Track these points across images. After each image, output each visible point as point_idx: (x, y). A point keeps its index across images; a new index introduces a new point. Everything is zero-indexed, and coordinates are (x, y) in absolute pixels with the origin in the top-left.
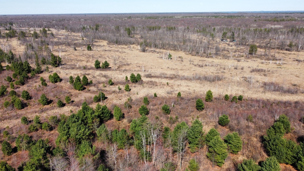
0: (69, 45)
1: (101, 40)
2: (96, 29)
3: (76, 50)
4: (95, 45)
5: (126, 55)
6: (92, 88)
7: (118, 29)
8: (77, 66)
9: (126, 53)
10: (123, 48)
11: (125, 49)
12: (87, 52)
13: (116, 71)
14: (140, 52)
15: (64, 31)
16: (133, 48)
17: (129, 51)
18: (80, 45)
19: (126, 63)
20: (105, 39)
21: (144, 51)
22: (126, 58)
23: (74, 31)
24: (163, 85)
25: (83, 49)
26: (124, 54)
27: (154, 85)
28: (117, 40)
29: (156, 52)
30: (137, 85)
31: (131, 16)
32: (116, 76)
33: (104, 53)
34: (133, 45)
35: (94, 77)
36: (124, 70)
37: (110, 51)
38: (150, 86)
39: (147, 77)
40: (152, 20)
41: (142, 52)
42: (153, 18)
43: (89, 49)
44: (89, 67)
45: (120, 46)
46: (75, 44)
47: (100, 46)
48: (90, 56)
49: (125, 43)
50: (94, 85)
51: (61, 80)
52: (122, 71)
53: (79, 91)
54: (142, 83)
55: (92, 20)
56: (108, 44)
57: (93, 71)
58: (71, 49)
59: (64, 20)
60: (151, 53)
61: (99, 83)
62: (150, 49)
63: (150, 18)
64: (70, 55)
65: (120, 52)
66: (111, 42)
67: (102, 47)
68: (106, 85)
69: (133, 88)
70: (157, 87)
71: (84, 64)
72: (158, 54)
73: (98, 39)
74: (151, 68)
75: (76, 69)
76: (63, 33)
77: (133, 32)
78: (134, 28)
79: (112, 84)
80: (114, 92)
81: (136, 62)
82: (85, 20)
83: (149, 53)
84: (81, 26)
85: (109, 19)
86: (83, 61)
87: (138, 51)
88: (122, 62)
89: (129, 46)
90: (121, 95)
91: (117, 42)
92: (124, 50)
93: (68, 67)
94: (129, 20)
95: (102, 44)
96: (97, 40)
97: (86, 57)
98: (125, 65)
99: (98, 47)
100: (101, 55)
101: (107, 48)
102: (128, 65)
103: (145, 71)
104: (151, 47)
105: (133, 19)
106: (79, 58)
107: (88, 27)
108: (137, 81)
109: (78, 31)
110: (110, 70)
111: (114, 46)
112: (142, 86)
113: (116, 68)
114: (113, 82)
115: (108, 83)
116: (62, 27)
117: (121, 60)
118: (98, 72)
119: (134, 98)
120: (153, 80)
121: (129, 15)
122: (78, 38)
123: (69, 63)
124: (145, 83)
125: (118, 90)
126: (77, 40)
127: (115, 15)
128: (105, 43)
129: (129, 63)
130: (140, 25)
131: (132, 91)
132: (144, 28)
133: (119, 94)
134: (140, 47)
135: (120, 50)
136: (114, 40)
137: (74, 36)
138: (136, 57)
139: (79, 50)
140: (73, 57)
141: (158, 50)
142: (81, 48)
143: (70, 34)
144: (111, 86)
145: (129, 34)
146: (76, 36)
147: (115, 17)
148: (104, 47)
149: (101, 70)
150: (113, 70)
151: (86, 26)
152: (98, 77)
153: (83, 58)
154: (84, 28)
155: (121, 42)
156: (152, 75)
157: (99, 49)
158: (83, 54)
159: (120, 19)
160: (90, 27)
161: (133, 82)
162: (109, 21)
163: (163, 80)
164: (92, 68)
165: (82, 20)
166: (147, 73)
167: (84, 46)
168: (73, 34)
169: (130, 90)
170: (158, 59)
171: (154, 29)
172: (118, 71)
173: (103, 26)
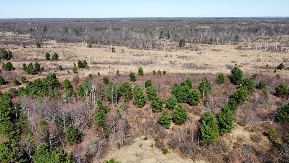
0: (18, 44)
1: (50, 40)
2: (45, 30)
3: (25, 47)
4: (44, 43)
5: (75, 50)
6: (44, 73)
7: (66, 30)
8: (28, 59)
9: (74, 49)
10: (72, 45)
11: (74, 46)
12: (36, 48)
13: (65, 61)
14: (87, 47)
15: (11, 33)
16: (81, 45)
17: (77, 47)
18: (29, 44)
19: (74, 56)
20: (54, 39)
21: (91, 46)
22: (74, 52)
23: (21, 33)
24: (105, 68)
25: (32, 47)
26: (72, 49)
27: (98, 68)
28: (65, 39)
29: (101, 47)
30: (84, 69)
31: (79, 20)
32: (65, 64)
33: (54, 49)
34: (81, 43)
35: (45, 66)
36: (72, 60)
37: (59, 47)
38: (95, 69)
39: (92, 64)
40: (99, 23)
41: (89, 47)
42: (100, 22)
43: (39, 47)
44: (40, 59)
45: (68, 44)
46: (24, 43)
47: (49, 44)
48: (40, 51)
49: (73, 41)
50: (46, 71)
51: (14, 69)
52: (71, 61)
53: (32, 75)
54: (88, 68)
55: (39, 23)
56: (57, 42)
57: (44, 62)
58: (21, 47)
59: (9, 23)
60: (97, 48)
61: (50, 69)
62: (96, 45)
63: (97, 21)
64: (20, 52)
65: (69, 48)
66: (59, 41)
67: (52, 45)
68: (56, 70)
69: (81, 71)
70: (100, 70)
71: (35, 57)
72: (104, 49)
73: (47, 39)
74: (97, 58)
75: (28, 61)
76: (10, 35)
77: (80, 33)
78: (82, 29)
79: (62, 69)
80: (64, 74)
81: (83, 55)
82: (32, 23)
83: (96, 48)
84: (29, 28)
85: (57, 22)
86: (34, 55)
87: (85, 47)
88: (70, 55)
89: (77, 44)
90: (70, 76)
91: (66, 41)
92: (72, 47)
93: (19, 60)
94: (77, 23)
95: (51, 42)
96: (45, 40)
97: (36, 53)
98: (73, 57)
99: (47, 45)
100: (50, 50)
101: (56, 46)
102: (76, 57)
103: (91, 60)
104: (97, 44)
105: (81, 22)
106: (29, 53)
107: (36, 29)
108: (84, 67)
109: (26, 33)
110: (60, 61)
111: (63, 44)
112: (88, 70)
113: (65, 59)
114: (63, 68)
115: (58, 69)
116: (8, 29)
117: (69, 53)
118: (48, 63)
119: (80, 77)
120: (98, 65)
121: (77, 20)
122: (26, 38)
123: (20, 57)
124: (91, 68)
125: (67, 73)
126: (25, 40)
127: (63, 20)
128: (54, 42)
129: (77, 55)
130: (87, 27)
131: (79, 73)
132: (91, 29)
133: (68, 76)
134: (87, 44)
135: (69, 47)
136: (62, 39)
137: (22, 37)
138: (84, 51)
139: (29, 48)
140: (23, 52)
141: (103, 46)
142: (31, 46)
143: (17, 35)
144: (61, 71)
145: (77, 34)
146: (24, 37)
147: (63, 21)
148: (53, 45)
149: (51, 61)
150: (62, 60)
151: (33, 28)
152: (49, 66)
153: (34, 53)
154: (32, 30)
155: (70, 41)
156: (97, 62)
157: (48, 47)
158: (33, 50)
159: (68, 23)
160: (38, 28)
161: (80, 67)
162: (57, 24)
163: (106, 65)
164: (42, 60)
165: (29, 23)
166: (92, 61)
167: (33, 45)
168: (20, 35)
169: (78, 72)
170: (103, 52)
171: (101, 30)
172: (67, 61)
173: (51, 28)
